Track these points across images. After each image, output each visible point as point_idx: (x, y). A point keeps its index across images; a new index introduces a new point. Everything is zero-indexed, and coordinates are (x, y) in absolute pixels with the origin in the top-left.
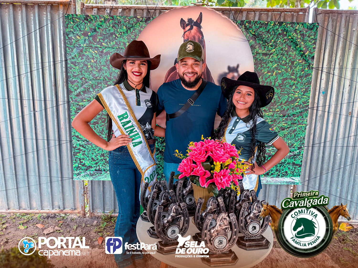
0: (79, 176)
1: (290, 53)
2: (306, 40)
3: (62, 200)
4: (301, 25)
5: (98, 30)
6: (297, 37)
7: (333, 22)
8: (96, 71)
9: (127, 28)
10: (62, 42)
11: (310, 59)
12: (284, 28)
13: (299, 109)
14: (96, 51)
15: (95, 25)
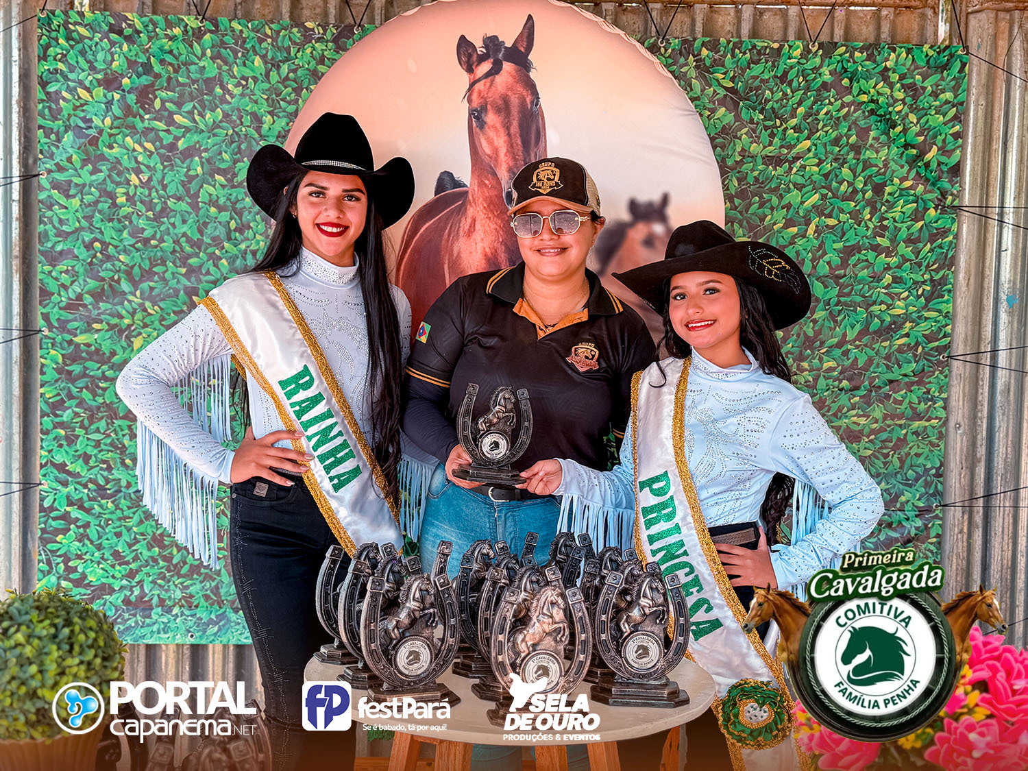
1: (868, 154)
2: (926, 106)
4: (904, 55)
5: (157, 68)
6: (892, 97)
7: (1025, 40)
8: (147, 216)
9: (266, 63)
10: (15, 108)
11: (945, 175)
12: (840, 64)
13: (911, 362)
14: (149, 146)
15: (147, 50)
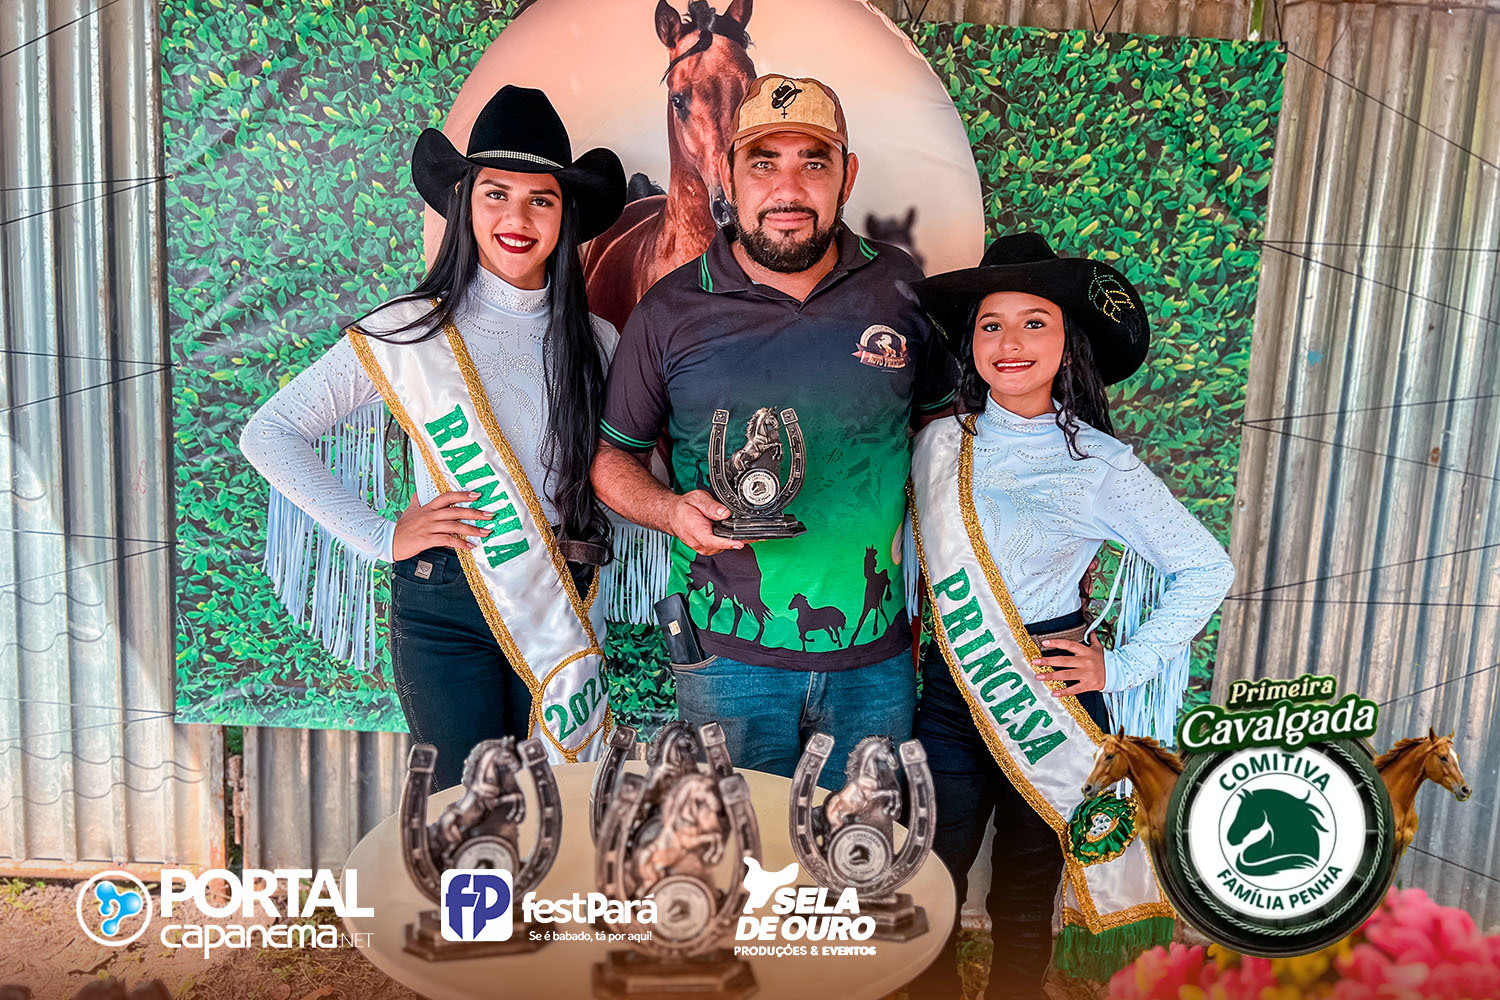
0: (201, 705)
1: (1159, 174)
2: (1232, 115)
3: (122, 819)
4: (1208, 51)
5: (303, 48)
6: (1191, 104)
7: (1354, 39)
8: (294, 233)
9: (433, 44)
10: (149, 101)
11: (1250, 203)
12: (1130, 60)
13: (1197, 428)
14: (294, 144)
15: (291, 26)
